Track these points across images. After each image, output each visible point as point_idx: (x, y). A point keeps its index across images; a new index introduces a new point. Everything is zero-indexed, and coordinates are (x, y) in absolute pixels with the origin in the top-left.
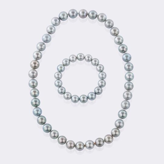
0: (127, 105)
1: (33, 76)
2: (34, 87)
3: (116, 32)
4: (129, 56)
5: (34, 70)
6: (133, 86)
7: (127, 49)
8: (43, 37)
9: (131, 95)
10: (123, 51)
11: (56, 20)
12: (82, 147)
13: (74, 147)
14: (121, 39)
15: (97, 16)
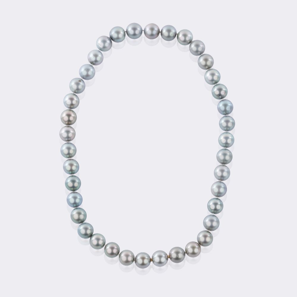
0: (222, 190)
1: (68, 137)
2: (69, 156)
3: (209, 63)
4: (229, 105)
5: (68, 126)
6: (231, 157)
7: (226, 92)
8: (80, 69)
9: (229, 172)
10: (220, 95)
11: (104, 42)
12: (146, 261)
13: (133, 261)
14: (217, 74)
15: (176, 35)
